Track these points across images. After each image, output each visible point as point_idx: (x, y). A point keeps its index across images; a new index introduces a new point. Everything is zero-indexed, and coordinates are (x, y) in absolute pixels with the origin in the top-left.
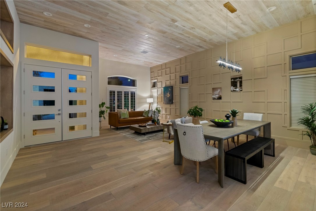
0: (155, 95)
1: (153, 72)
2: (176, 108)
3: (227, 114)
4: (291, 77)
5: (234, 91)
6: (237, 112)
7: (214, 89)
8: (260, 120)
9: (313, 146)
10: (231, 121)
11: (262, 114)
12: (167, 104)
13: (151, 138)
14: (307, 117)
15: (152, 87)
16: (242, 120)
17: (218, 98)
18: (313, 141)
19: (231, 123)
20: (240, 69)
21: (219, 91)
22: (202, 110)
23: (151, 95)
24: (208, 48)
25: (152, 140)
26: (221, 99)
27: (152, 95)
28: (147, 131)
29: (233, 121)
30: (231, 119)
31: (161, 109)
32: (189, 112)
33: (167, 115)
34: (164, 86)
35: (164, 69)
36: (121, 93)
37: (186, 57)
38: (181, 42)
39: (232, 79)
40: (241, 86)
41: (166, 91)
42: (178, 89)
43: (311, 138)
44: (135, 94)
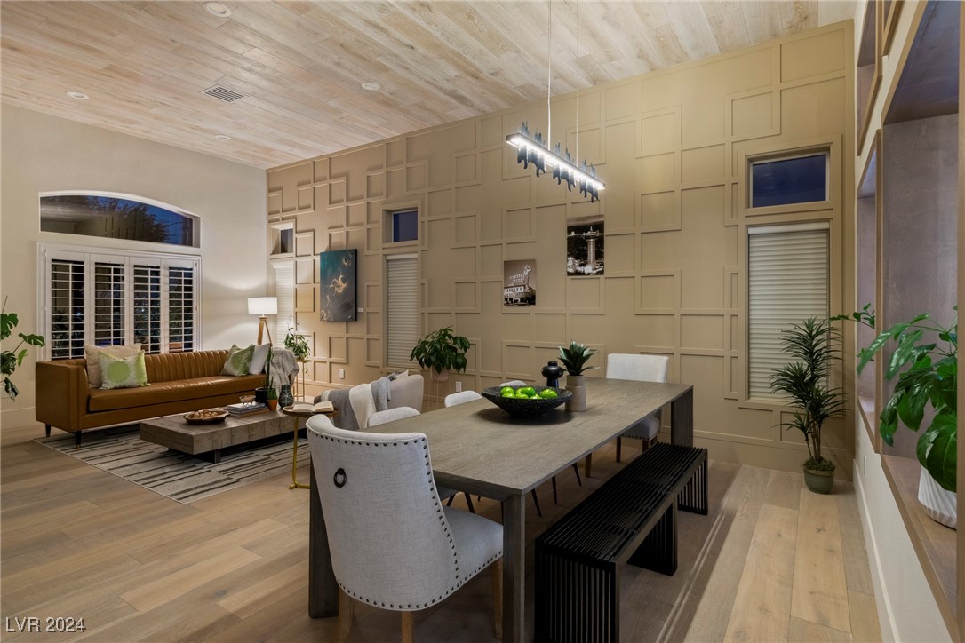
0: (288, 283)
1: (280, 189)
2: (370, 336)
3: (551, 364)
4: (752, 231)
5: (577, 273)
6: (585, 353)
7: (510, 266)
8: (660, 378)
9: (813, 464)
10: (562, 391)
11: (665, 358)
12: (336, 320)
13: (238, 476)
14: (798, 364)
15: (273, 253)
16: (601, 380)
17: (522, 300)
18: (811, 445)
19: (562, 403)
20: (598, 187)
21: (526, 273)
22: (465, 344)
23: (271, 283)
24: (488, 109)
25: (243, 483)
26: (534, 303)
27: (275, 286)
28: (226, 444)
29: (569, 394)
30: (562, 383)
31: (309, 342)
32: (416, 353)
33: (333, 366)
34: (322, 247)
35: (325, 179)
36: (117, 271)
37: (408, 139)
38: (382, 69)
39: (570, 229)
40: (599, 255)
41: (330, 272)
42: (380, 261)
43: (806, 435)
44: (194, 279)
